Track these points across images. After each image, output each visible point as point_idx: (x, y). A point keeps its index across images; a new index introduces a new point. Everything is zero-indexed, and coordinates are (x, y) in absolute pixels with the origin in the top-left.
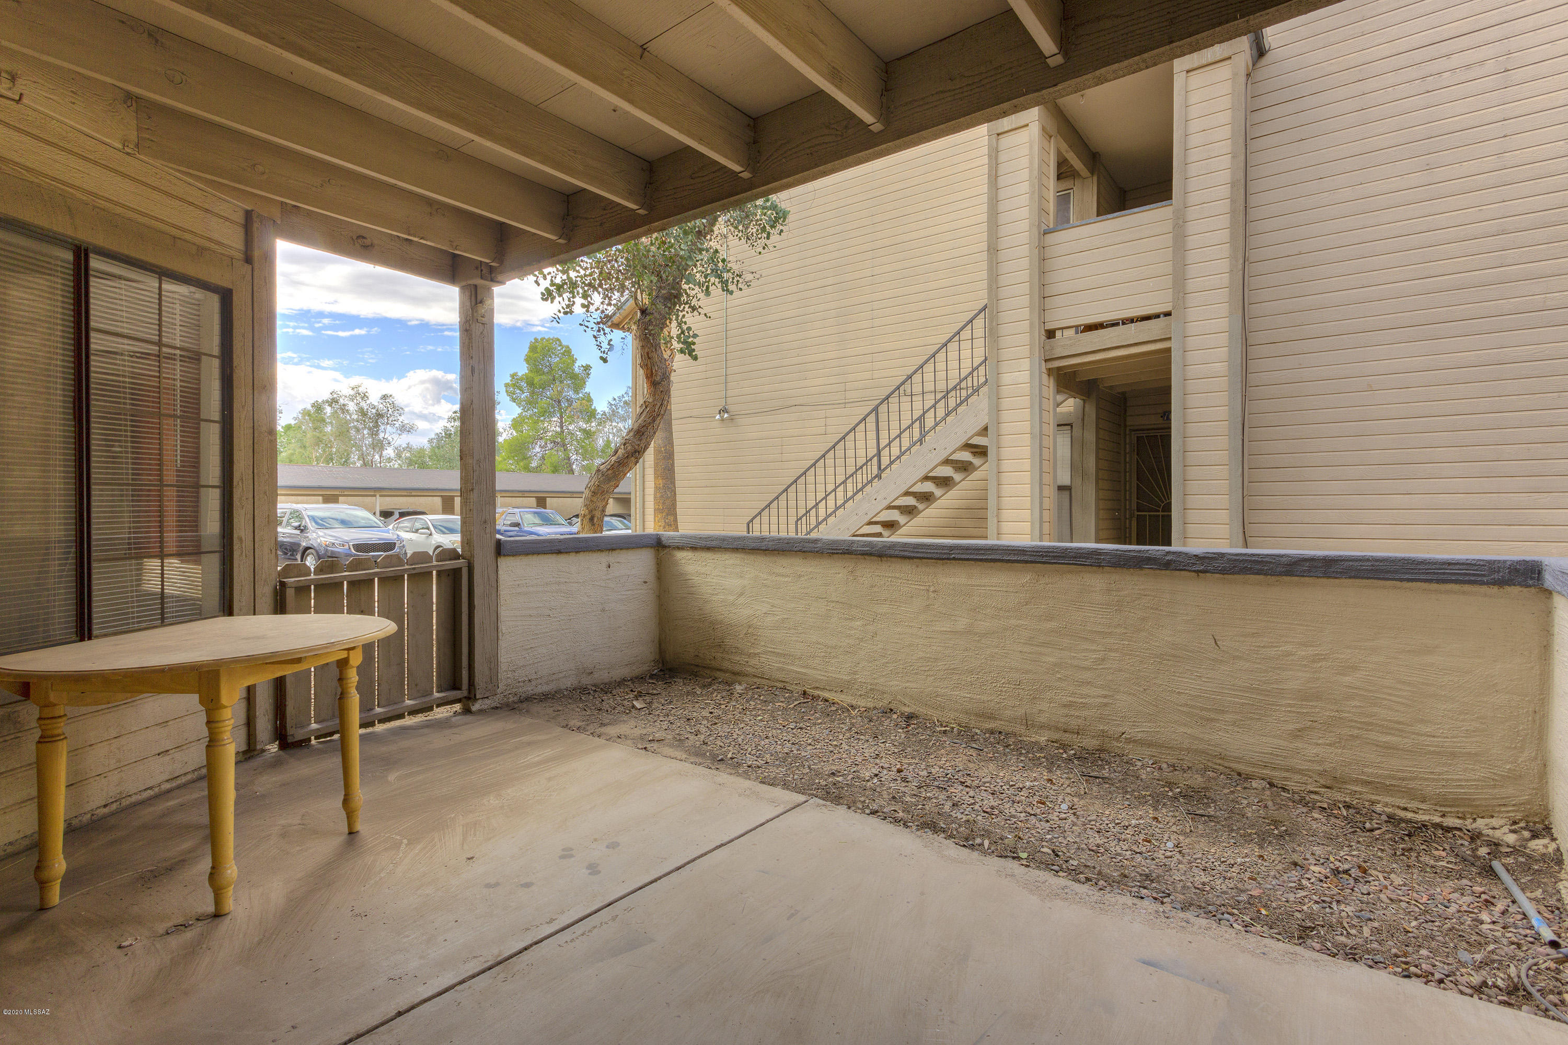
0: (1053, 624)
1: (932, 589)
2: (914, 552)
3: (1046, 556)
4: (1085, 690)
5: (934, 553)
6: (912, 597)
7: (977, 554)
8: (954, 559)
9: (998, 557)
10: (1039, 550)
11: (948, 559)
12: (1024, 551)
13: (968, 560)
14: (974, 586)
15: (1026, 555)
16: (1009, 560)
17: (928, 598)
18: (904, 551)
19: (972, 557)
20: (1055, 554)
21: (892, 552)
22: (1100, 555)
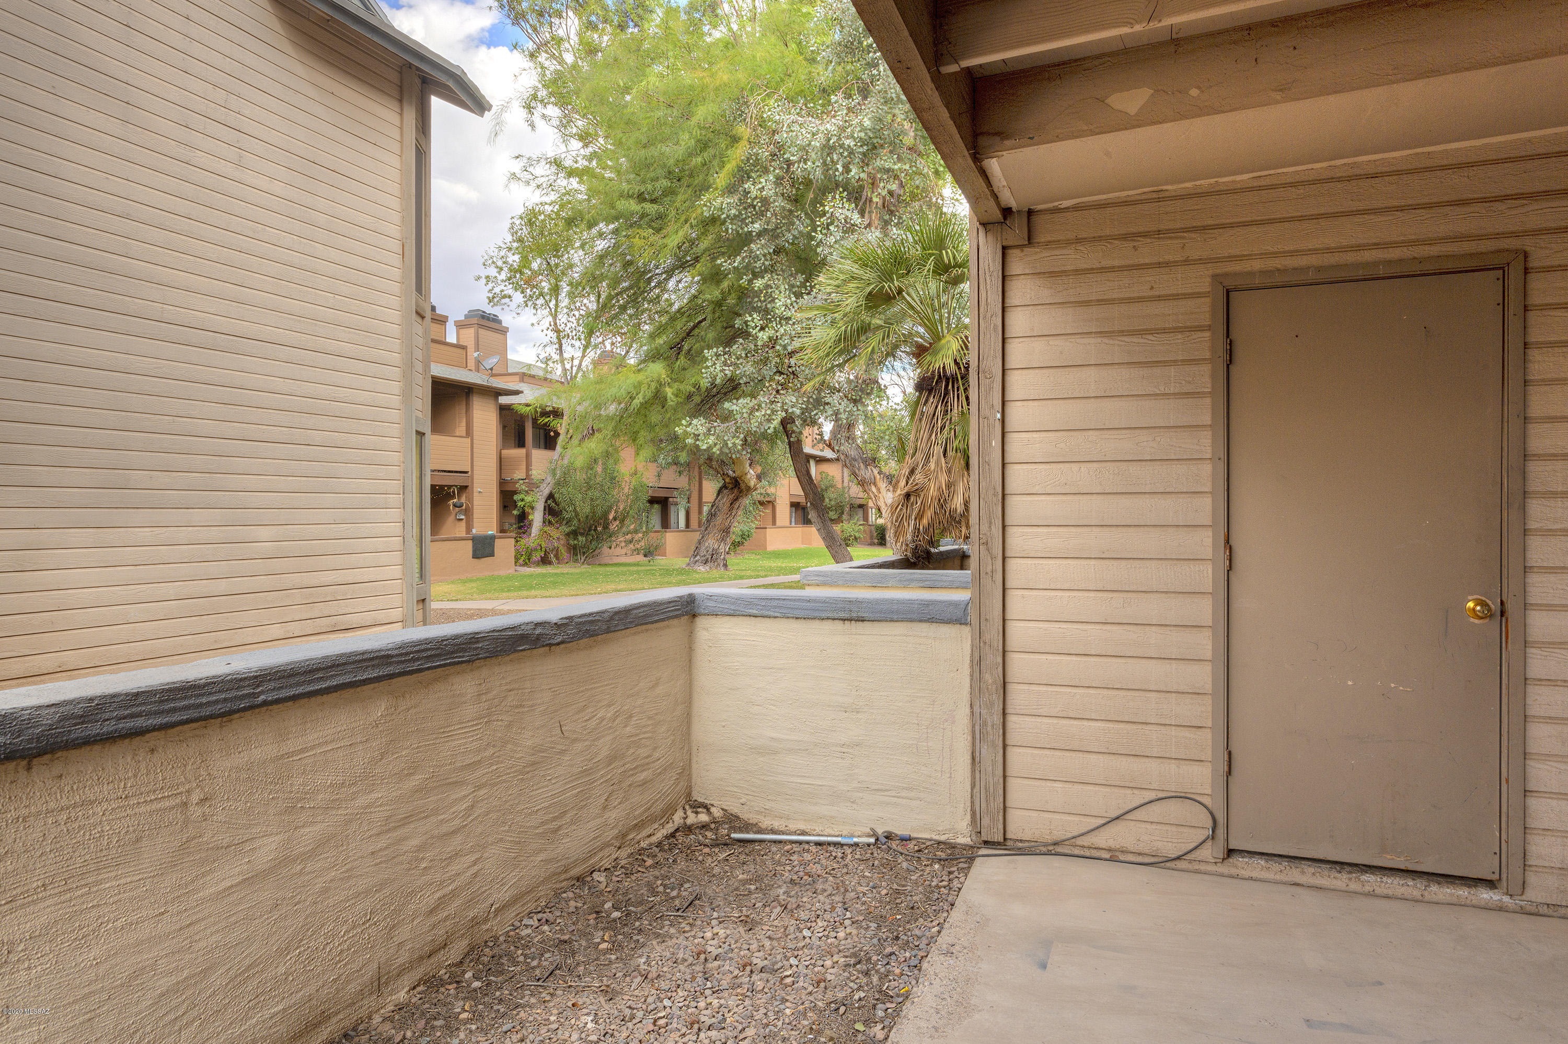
0: (417, 777)
1: (195, 798)
2: (162, 712)
3: (418, 659)
4: (454, 868)
5: (217, 702)
6: (138, 840)
7: (310, 682)
8: (265, 703)
9: (347, 679)
10: (409, 649)
11: (252, 707)
12: (388, 656)
13: (294, 698)
14: (293, 754)
15: (391, 664)
16: (364, 681)
17: (186, 823)
18: (132, 716)
19: (300, 690)
20: (429, 653)
21: (95, 729)
22: (477, 642)
